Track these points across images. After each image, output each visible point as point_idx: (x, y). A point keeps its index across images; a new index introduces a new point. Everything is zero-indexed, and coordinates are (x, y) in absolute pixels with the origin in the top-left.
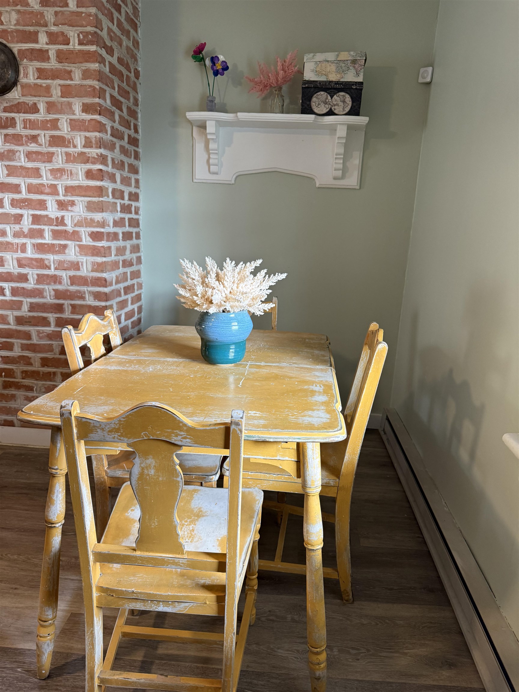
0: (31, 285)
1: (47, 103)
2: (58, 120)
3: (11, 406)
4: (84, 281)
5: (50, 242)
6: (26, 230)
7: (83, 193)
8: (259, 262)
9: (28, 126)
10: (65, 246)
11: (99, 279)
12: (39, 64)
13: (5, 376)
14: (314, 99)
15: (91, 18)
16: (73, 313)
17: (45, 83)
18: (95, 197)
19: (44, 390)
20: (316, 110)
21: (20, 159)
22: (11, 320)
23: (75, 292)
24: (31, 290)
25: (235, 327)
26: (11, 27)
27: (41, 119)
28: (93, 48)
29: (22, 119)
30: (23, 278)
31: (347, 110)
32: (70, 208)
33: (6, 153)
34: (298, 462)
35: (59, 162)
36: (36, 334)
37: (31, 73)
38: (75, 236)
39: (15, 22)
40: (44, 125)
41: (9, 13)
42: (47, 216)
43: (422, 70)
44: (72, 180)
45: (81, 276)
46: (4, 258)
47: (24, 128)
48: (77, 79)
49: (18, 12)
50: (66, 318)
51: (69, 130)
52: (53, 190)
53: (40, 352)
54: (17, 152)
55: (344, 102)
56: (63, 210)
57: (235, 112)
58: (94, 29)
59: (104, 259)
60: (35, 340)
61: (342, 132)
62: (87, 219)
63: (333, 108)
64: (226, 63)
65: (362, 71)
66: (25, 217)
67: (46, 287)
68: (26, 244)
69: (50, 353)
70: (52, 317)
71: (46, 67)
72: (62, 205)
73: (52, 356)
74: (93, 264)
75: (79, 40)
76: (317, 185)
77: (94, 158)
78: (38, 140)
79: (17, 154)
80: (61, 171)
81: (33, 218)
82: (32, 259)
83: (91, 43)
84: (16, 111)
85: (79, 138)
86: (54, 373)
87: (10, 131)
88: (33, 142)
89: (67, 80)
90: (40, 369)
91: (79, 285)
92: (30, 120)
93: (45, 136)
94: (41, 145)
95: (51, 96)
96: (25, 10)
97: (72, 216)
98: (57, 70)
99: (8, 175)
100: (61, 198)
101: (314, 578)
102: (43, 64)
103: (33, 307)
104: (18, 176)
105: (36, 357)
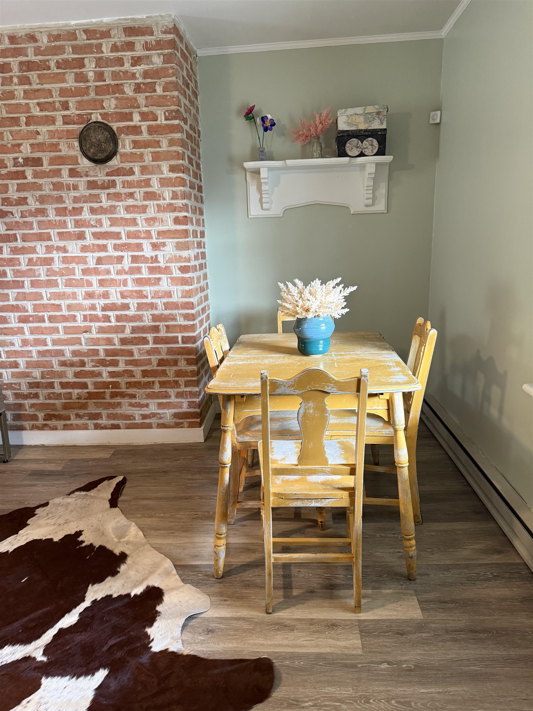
0: (131, 312)
1: (141, 167)
2: (150, 179)
3: (118, 412)
4: (175, 306)
5: (147, 277)
6: (127, 269)
7: (173, 236)
8: (339, 279)
9: (126, 186)
10: (159, 279)
11: (187, 303)
12: (134, 137)
13: (112, 388)
14: (348, 145)
15: (175, 99)
16: (167, 332)
17: (139, 152)
18: (182, 238)
19: (145, 397)
20: (350, 154)
21: (120, 212)
22: (116, 341)
23: (169, 315)
24: (132, 316)
25: (323, 327)
26: (111, 110)
27: (136, 179)
28: (176, 122)
29: (121, 180)
30: (126, 307)
31: (375, 151)
32: (162, 248)
33: (109, 208)
34: (388, 410)
35: (151, 212)
36: (138, 351)
37: (127, 145)
38: (167, 270)
39: (114, 106)
40: (138, 184)
41: (109, 99)
42: (143, 256)
43: (432, 113)
44: (163, 226)
45: (173, 302)
46: (109, 292)
47: (123, 187)
48: (165, 146)
49: (117, 98)
50: (162, 337)
51: (160, 186)
52: (148, 235)
53: (140, 366)
54: (117, 206)
55: (372, 145)
56: (156, 250)
57: (283, 159)
58: (177, 107)
59: (191, 287)
60: (136, 356)
61: (371, 169)
62: (176, 256)
63: (363, 151)
64: (273, 120)
65: (385, 120)
66: (126, 257)
67: (145, 313)
68: (127, 279)
69: (149, 366)
70: (150, 336)
71: (140, 139)
72: (155, 246)
73: (151, 368)
74: (183, 291)
75: (165, 117)
76: (352, 212)
77: (180, 207)
78: (134, 196)
79: (118, 208)
80: (154, 219)
81: (132, 258)
82: (132, 291)
83: (175, 118)
84: (116, 174)
85: (167, 192)
86: (153, 382)
87: (112, 191)
88: (130, 198)
89: (156, 148)
90: (141, 379)
91: (171, 309)
92: (128, 181)
93: (139, 192)
94: (136, 200)
95: (144, 161)
96: (122, 97)
97: (164, 255)
98: (149, 141)
99: (111, 225)
100: (154, 240)
101: (404, 487)
102: (137, 137)
103: (134, 330)
104: (119, 226)
105: (137, 370)
